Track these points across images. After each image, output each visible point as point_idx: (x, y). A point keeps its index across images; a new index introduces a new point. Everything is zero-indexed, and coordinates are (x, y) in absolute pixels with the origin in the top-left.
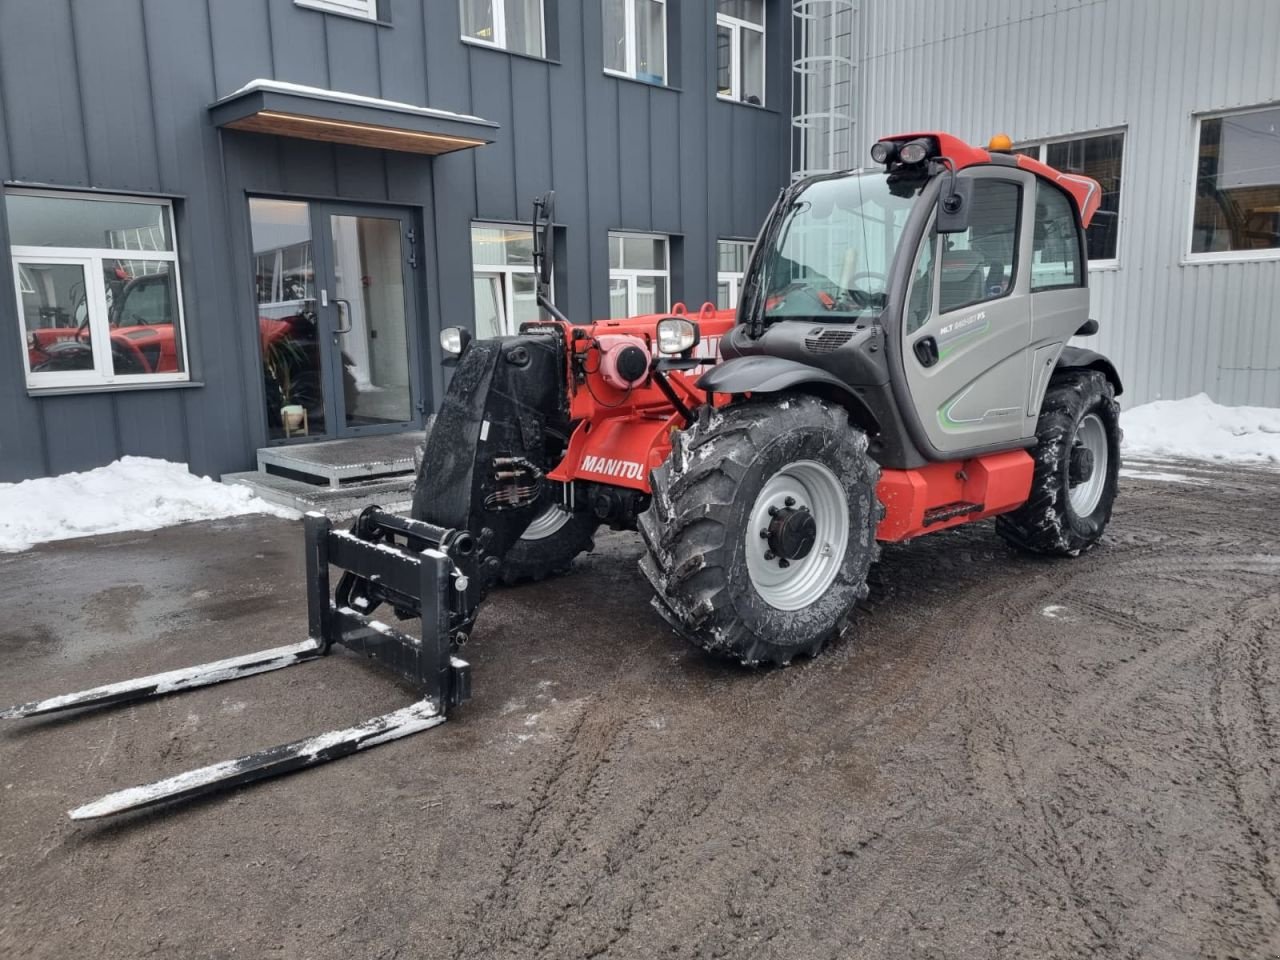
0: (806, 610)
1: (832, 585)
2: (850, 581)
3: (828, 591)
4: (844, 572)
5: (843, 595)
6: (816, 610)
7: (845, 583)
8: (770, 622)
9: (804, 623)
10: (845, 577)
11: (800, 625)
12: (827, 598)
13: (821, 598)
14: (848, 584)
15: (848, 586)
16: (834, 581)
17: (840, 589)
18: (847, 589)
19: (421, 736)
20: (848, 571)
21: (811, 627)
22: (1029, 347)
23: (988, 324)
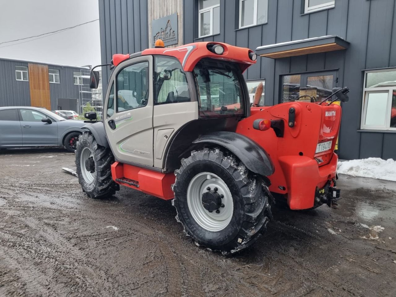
0: (89, 185)
5: (93, 186)
7: (94, 183)
16: (93, 181)
21: (88, 189)
22: (154, 128)
23: (132, 117)
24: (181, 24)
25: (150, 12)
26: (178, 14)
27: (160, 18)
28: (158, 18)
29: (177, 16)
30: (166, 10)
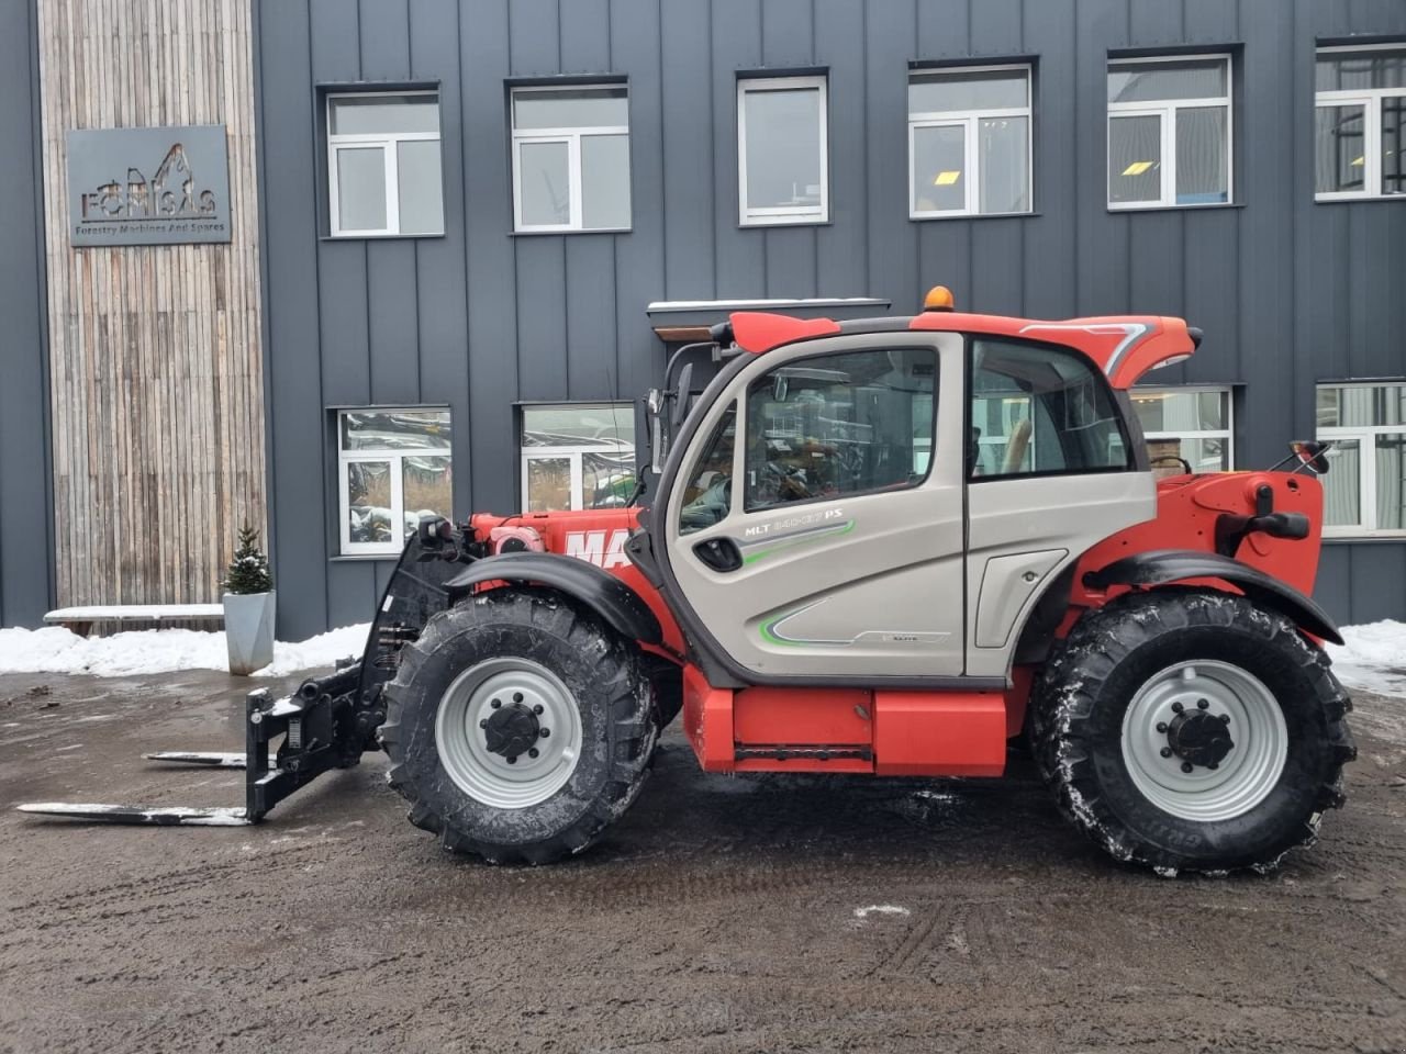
0: (517, 813)
1: (557, 794)
2: (579, 794)
3: (551, 798)
4: (573, 783)
5: (569, 808)
6: (530, 815)
7: (572, 795)
8: (462, 810)
9: (508, 825)
10: (573, 789)
11: (502, 824)
12: (549, 806)
13: (540, 804)
14: (576, 797)
15: (575, 800)
16: (561, 790)
17: (564, 800)
18: (574, 802)
19: (227, 830)
20: (578, 783)
21: (517, 831)
22: (965, 553)
23: (850, 524)
24: (246, 169)
25: (54, 89)
26: (230, 131)
27: (119, 123)
28: (108, 123)
29: (227, 136)
30: (156, 102)
